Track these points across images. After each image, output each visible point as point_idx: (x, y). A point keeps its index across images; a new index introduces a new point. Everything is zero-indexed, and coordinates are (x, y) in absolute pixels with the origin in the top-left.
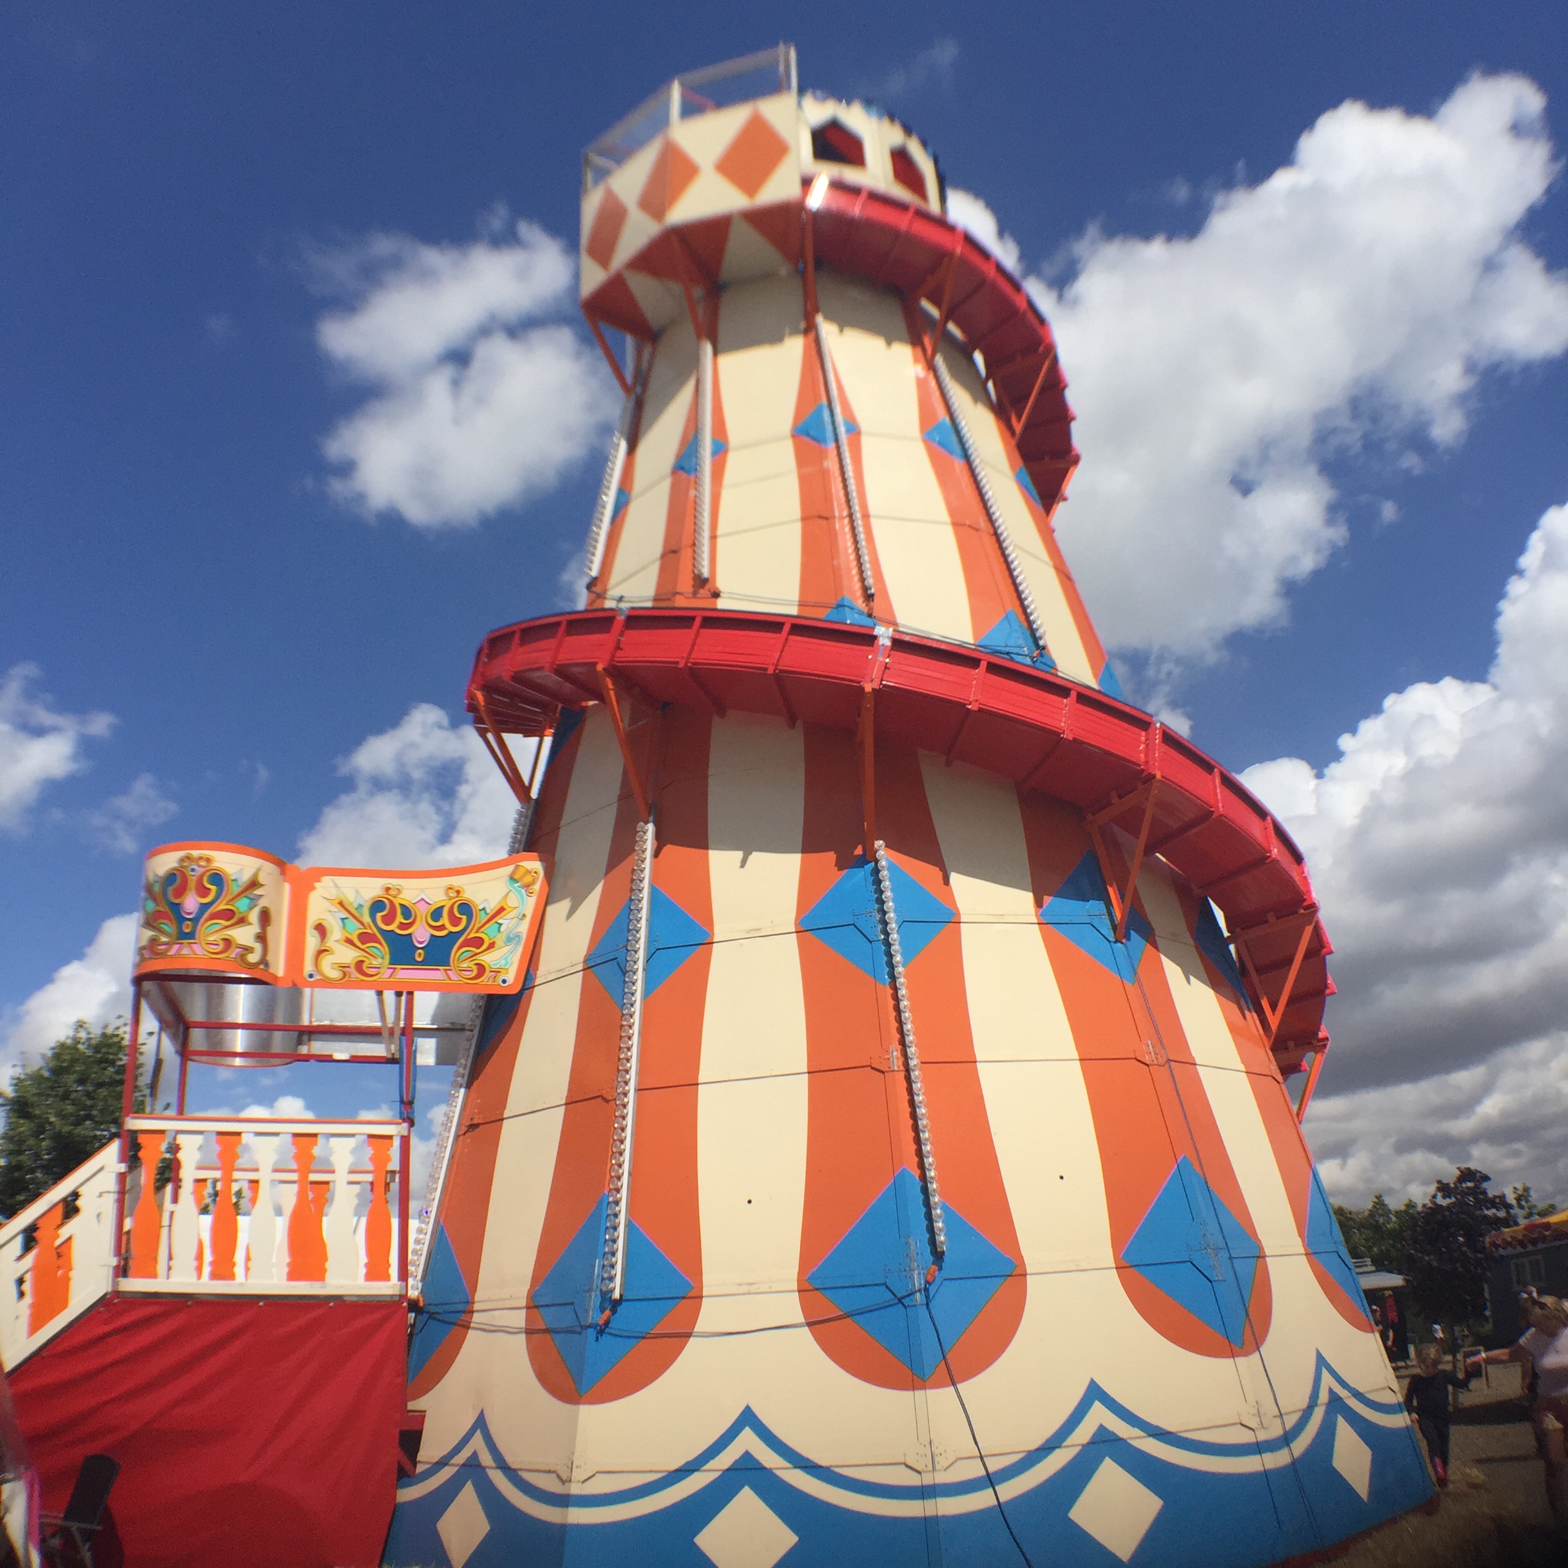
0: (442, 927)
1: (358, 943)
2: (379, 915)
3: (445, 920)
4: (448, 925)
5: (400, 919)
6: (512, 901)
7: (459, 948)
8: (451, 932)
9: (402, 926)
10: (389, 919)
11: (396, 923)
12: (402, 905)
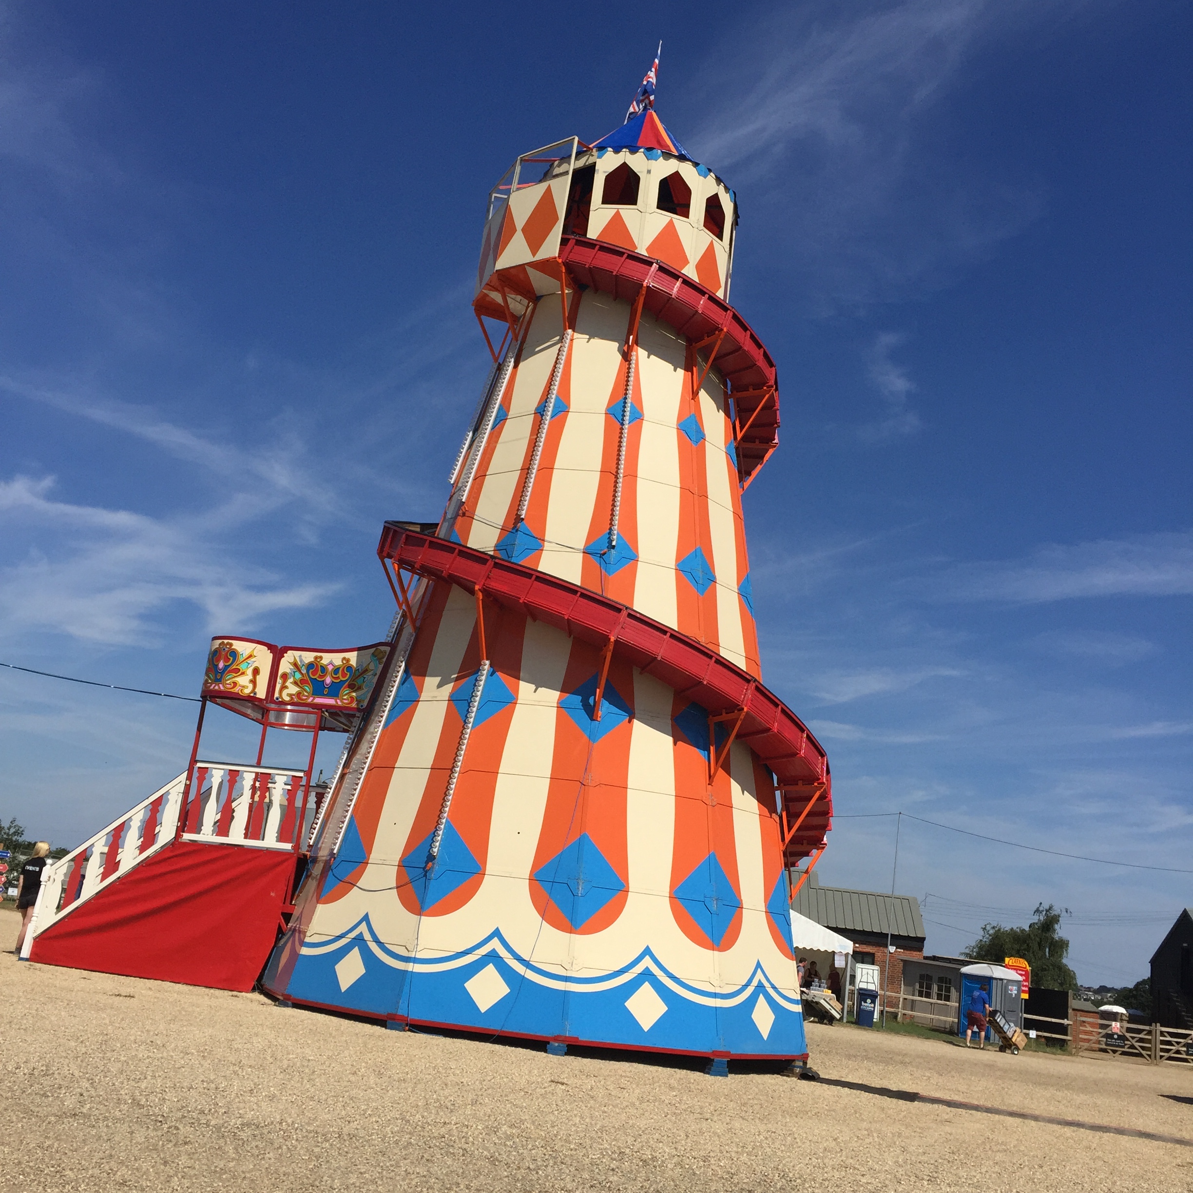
0: (338, 678)
1: (300, 684)
2: (311, 671)
3: (340, 675)
4: (341, 677)
5: (319, 673)
6: (372, 667)
7: (344, 688)
8: (341, 681)
9: (320, 676)
10: (314, 673)
11: (318, 675)
12: (321, 666)
